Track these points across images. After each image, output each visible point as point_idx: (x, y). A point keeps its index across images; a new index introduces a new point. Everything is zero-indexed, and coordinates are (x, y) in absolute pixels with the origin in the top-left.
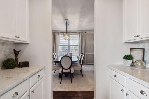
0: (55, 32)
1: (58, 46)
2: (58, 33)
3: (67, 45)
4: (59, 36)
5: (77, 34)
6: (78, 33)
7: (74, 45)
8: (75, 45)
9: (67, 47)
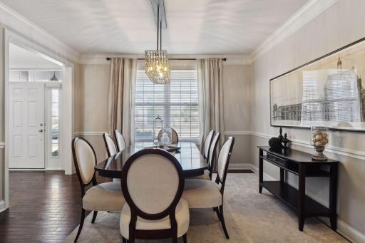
0: (119, 59)
1: (130, 105)
2: (131, 61)
3: (162, 101)
4: (133, 73)
5: (196, 64)
6: (199, 63)
7: (186, 104)
8: (188, 101)
9: (160, 111)
